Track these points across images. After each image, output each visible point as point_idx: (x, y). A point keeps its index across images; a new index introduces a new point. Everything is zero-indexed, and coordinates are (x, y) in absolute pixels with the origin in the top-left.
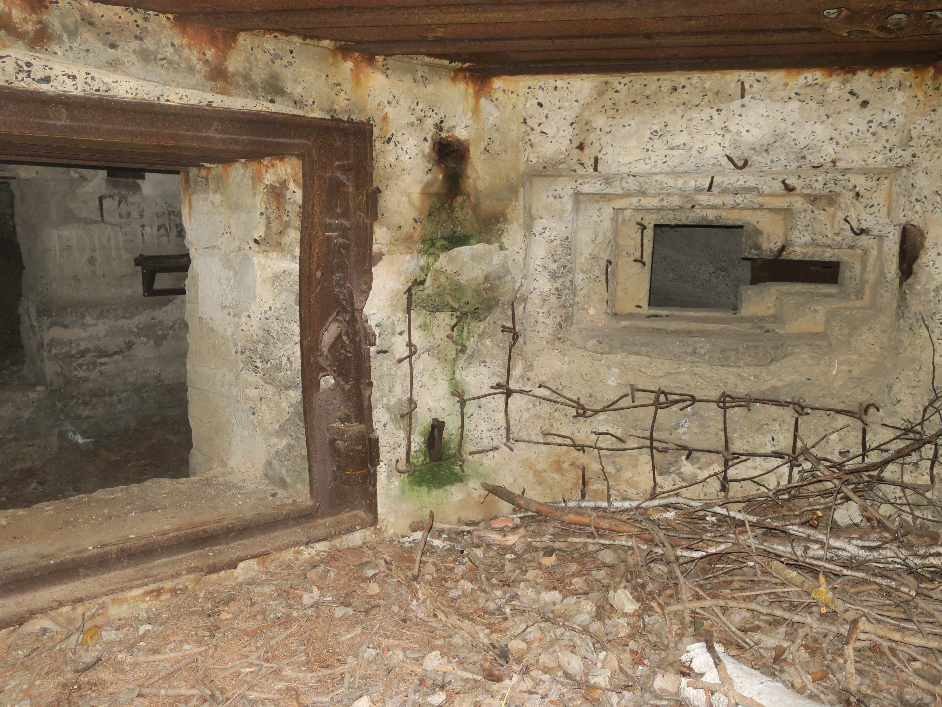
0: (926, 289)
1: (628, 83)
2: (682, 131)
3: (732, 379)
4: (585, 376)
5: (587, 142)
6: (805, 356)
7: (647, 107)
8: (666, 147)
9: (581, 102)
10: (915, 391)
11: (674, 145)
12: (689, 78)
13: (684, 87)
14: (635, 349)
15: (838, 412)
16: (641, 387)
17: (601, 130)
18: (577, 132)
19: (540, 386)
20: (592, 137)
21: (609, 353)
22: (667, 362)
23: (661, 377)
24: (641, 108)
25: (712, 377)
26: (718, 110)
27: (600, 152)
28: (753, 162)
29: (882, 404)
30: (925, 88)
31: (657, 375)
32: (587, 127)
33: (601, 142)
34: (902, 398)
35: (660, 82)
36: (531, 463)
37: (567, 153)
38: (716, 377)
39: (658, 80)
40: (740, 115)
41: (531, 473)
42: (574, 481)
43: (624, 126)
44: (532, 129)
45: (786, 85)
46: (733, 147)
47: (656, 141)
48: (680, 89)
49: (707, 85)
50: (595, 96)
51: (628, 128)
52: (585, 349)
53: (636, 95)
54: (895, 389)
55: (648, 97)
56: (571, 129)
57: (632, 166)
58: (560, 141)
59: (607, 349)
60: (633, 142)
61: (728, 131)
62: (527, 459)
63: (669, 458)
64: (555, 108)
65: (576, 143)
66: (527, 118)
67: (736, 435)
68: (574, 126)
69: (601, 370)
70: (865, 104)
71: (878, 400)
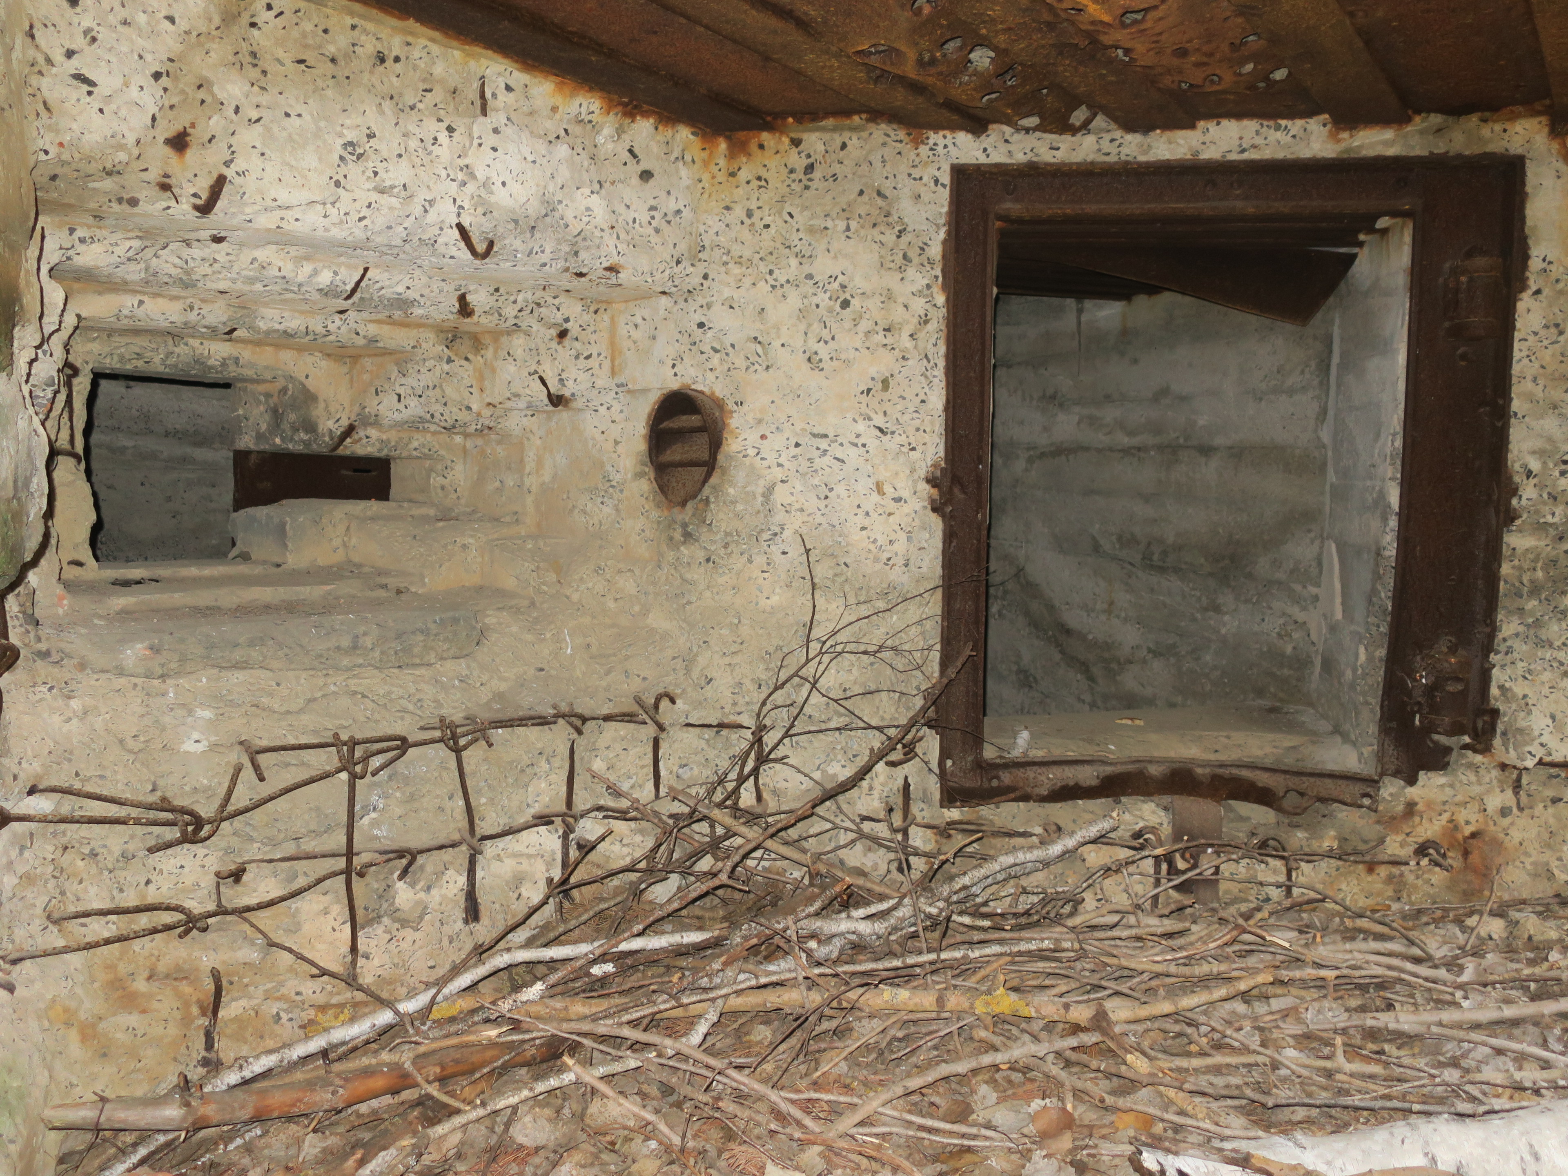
0: (747, 493)
1: (288, 14)
2: (400, 156)
3: (429, 691)
4: (131, 744)
5: (198, 135)
6: (514, 629)
7: (331, 82)
8: (370, 185)
9: (183, 24)
10: (736, 659)
11: (388, 183)
12: (408, 44)
13: (397, 59)
14: (237, 655)
15: (607, 718)
16: (265, 743)
17: (237, 110)
18: (175, 100)
19: (32, 791)
20: (215, 124)
21: (178, 674)
22: (304, 675)
23: (301, 711)
24: (320, 83)
25: (390, 693)
26: (450, 129)
27: (227, 164)
28: (504, 247)
29: (678, 691)
30: (715, 169)
31: (294, 707)
32: (202, 94)
33: (233, 141)
34: (714, 675)
35: (357, 32)
36: (66, 1010)
37: (136, 152)
38: (397, 692)
39: (354, 27)
40: (495, 149)
41: (73, 1035)
42: (178, 1015)
43: (287, 115)
44: (49, 61)
45: (554, 109)
46: (480, 210)
47: (351, 165)
48: (389, 62)
49: (438, 70)
50: (217, 21)
51: (294, 121)
52: (121, 672)
53: (306, 46)
54: (702, 661)
55: (333, 60)
56: (156, 89)
57: (290, 215)
58: (123, 113)
59: (173, 665)
60: (309, 160)
61: (473, 176)
62: (53, 1001)
63: (376, 886)
64: (112, 19)
65: (168, 129)
66: (38, 25)
67: (483, 800)
68: (164, 81)
69: (167, 719)
70: (646, 175)
71: (669, 683)
